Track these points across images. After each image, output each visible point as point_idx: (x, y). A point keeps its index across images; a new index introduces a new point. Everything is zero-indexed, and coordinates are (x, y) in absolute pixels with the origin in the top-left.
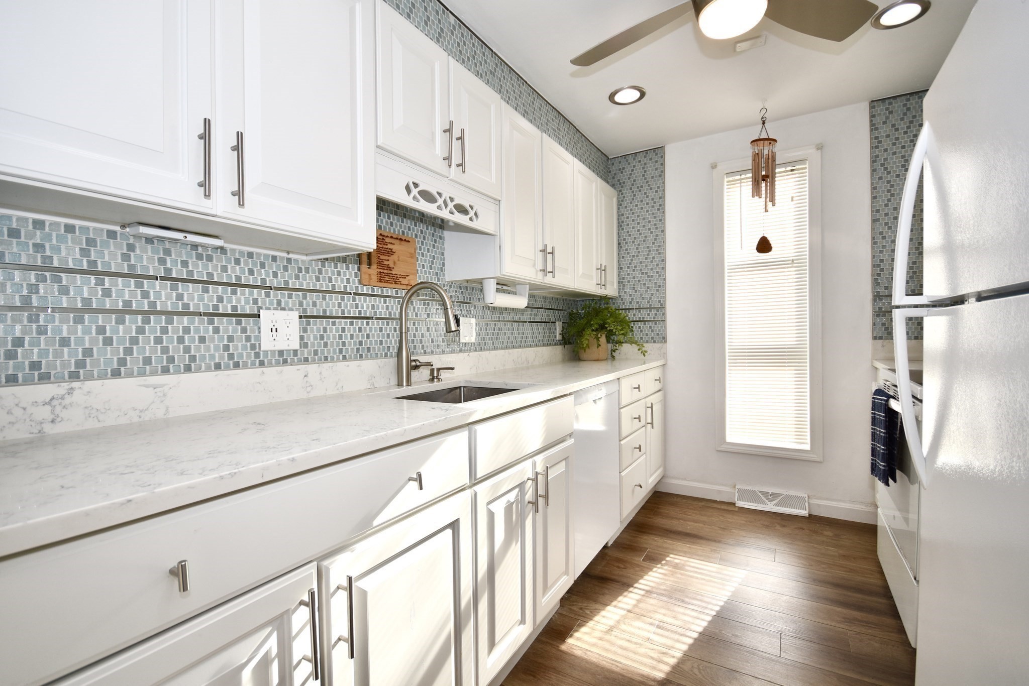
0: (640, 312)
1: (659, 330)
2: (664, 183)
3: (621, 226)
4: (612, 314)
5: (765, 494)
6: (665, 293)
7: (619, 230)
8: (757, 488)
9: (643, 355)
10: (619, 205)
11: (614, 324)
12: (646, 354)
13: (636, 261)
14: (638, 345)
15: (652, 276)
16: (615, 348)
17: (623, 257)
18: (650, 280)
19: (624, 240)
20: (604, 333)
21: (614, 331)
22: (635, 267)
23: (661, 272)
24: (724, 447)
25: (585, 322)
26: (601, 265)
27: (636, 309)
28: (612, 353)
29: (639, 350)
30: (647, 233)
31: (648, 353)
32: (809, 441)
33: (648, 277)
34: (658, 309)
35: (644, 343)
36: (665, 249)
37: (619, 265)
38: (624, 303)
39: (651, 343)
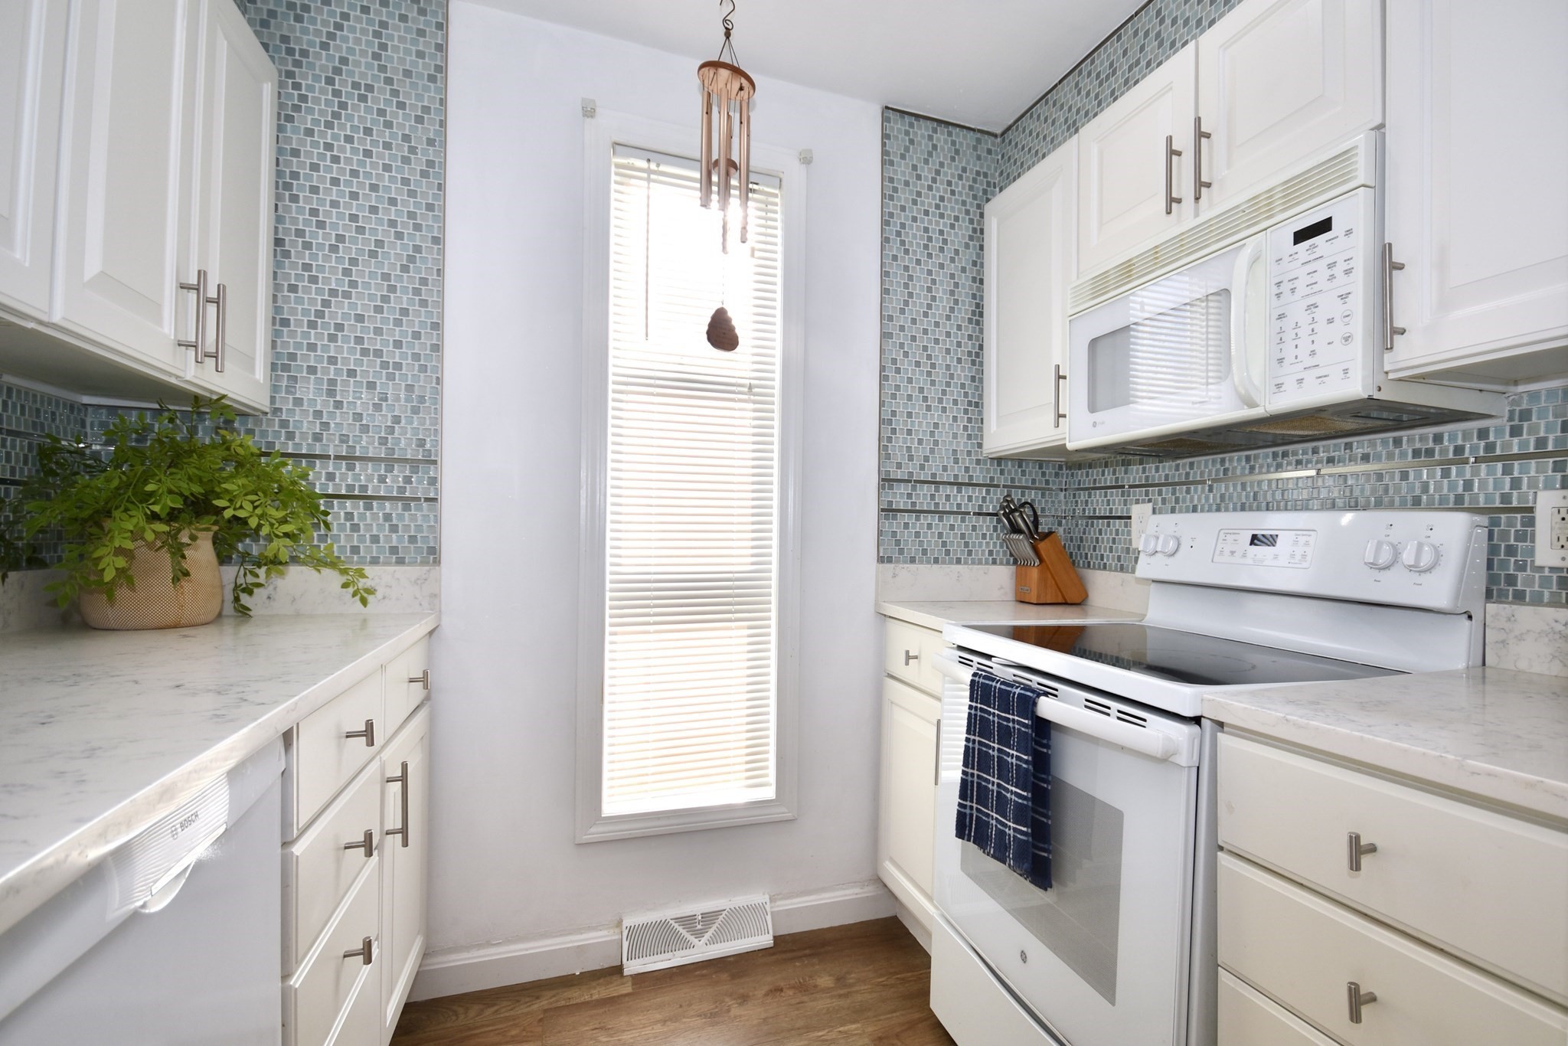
0: (350, 468)
1: (419, 528)
2: (443, 102)
3: (288, 186)
4: (242, 464)
5: (687, 921)
6: (437, 421)
7: (279, 197)
8: (668, 913)
9: (359, 603)
10: (285, 117)
11: (253, 497)
12: (370, 598)
13: (340, 310)
14: (344, 572)
15: (398, 366)
16: (250, 579)
17: (293, 288)
18: (391, 377)
19: (300, 233)
20: (208, 529)
21: (253, 523)
22: (339, 327)
23: (428, 357)
24: (596, 832)
25: (115, 483)
26: (202, 274)
27: (337, 457)
28: (237, 599)
29: (345, 586)
30: (383, 232)
31: (379, 594)
32: (772, 778)
33: (385, 365)
34: (415, 464)
35: (364, 563)
36: (441, 293)
37: (278, 310)
38: (290, 436)
39: (387, 563)
